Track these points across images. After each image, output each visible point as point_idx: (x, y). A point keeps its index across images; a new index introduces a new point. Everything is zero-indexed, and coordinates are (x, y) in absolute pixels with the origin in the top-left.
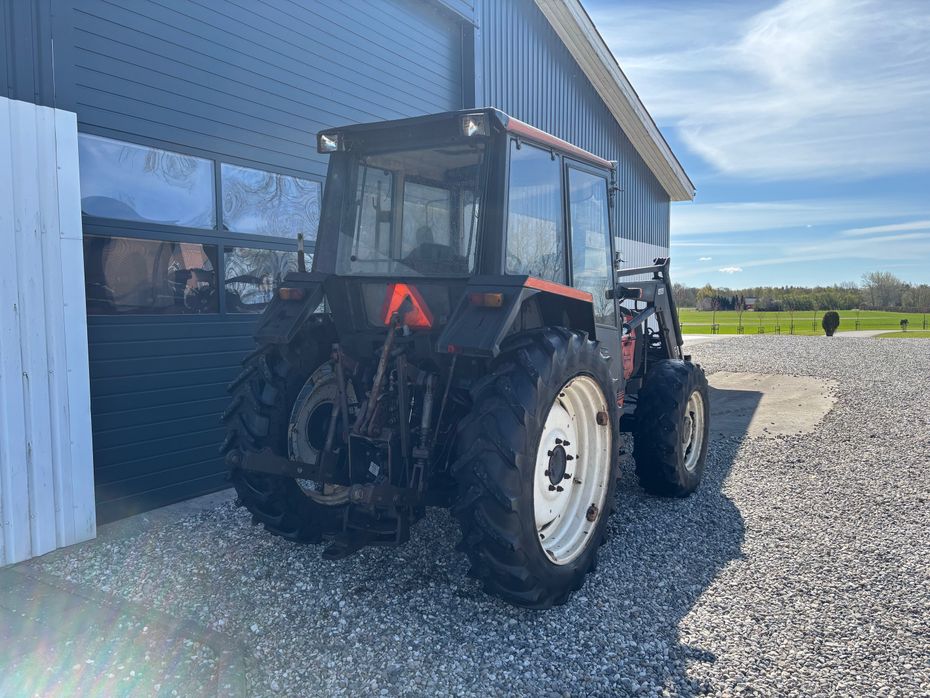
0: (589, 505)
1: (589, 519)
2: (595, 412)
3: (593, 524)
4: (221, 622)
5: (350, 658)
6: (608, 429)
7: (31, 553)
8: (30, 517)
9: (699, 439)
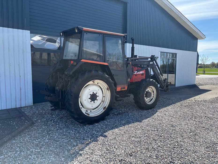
0: (105, 106)
1: (104, 109)
2: (106, 88)
4: (35, 119)
5: (46, 127)
6: (109, 91)
7: (21, 106)
8: (21, 100)
9: (155, 97)
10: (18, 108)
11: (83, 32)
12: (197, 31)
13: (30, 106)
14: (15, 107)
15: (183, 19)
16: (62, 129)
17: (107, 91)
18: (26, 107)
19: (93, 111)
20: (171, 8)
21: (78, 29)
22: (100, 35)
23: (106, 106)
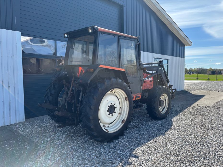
0: (123, 119)
1: (122, 123)
2: (124, 97)
3: (123, 124)
4: (36, 140)
5: (56, 150)
6: (128, 101)
7: (10, 123)
8: (10, 116)
9: (167, 106)
10: (7, 127)
11: (99, 33)
12: (185, 37)
13: (22, 123)
14: (3, 125)
15: (174, 26)
16: (77, 150)
17: (125, 101)
18: (17, 124)
19: (111, 126)
20: (163, 13)
21: (93, 29)
22: (115, 37)
23: (125, 118)
